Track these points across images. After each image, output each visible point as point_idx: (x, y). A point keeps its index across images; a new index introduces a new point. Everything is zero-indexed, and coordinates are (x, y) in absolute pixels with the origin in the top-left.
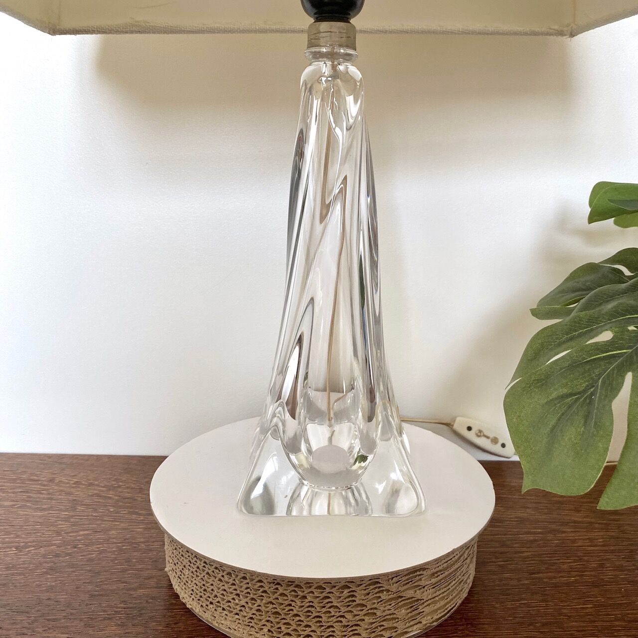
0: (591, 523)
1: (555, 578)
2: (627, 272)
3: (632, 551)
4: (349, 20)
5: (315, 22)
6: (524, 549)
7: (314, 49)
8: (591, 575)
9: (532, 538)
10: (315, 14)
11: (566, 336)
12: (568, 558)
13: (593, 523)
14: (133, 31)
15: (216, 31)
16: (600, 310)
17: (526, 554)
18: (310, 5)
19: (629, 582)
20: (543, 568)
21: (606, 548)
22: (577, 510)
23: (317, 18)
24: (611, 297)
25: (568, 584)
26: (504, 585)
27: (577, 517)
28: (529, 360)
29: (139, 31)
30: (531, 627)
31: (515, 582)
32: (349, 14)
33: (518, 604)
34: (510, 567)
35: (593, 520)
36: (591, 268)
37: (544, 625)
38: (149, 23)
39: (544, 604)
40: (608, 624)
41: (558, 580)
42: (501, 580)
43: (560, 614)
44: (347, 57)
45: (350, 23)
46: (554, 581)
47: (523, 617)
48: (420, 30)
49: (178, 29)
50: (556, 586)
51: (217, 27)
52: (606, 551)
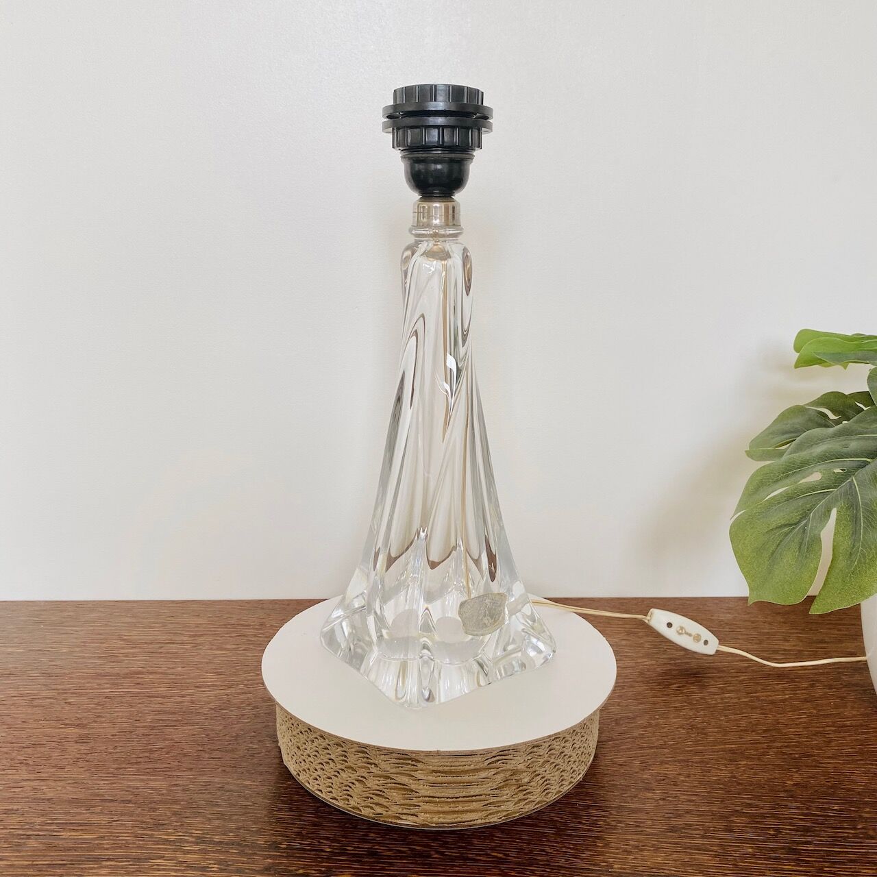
0: (799, 651)
1: (770, 696)
2: (832, 416)
3: (839, 673)
6: (739, 674)
8: (803, 693)
9: (747, 665)
11: (782, 475)
12: (781, 680)
13: (802, 651)
16: (811, 453)
17: (743, 678)
19: (838, 698)
20: (759, 688)
21: (816, 671)
22: (786, 640)
24: (821, 440)
25: (784, 701)
26: (726, 703)
27: (787, 646)
28: (750, 495)
30: (754, 733)
31: (735, 701)
33: (740, 717)
34: (728, 688)
35: (802, 649)
36: (798, 410)
37: (765, 731)
39: (763, 716)
40: (821, 729)
41: (774, 698)
42: (722, 699)
43: (778, 723)
46: (770, 698)
47: (746, 727)
50: (772, 702)
52: (816, 674)
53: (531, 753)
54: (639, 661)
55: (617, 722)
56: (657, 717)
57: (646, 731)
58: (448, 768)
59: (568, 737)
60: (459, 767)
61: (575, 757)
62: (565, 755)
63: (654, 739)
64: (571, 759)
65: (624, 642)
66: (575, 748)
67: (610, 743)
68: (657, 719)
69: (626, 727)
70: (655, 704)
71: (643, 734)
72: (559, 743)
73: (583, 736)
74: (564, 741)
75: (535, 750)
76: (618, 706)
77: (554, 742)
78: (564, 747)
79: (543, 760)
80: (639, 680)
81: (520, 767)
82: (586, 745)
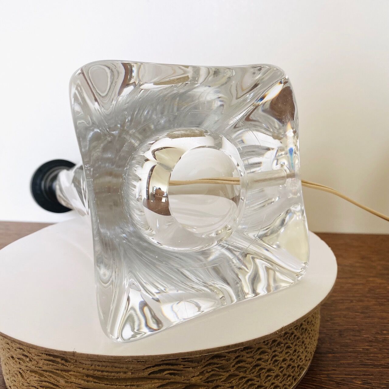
53: (210, 364)
54: (371, 279)
55: (341, 333)
56: (385, 332)
57: (371, 346)
58: (100, 373)
59: (265, 348)
60: (113, 374)
61: (277, 371)
62: (262, 369)
63: (379, 355)
64: (271, 373)
65: (358, 265)
66: (276, 361)
67: (330, 355)
68: (385, 334)
69: (350, 339)
70: (382, 319)
71: (367, 350)
72: (251, 355)
73: (289, 347)
74: (259, 352)
75: (215, 361)
76: (344, 317)
77: (244, 353)
78: (260, 359)
79: (228, 374)
80: (368, 295)
81: (193, 380)
82: (294, 358)
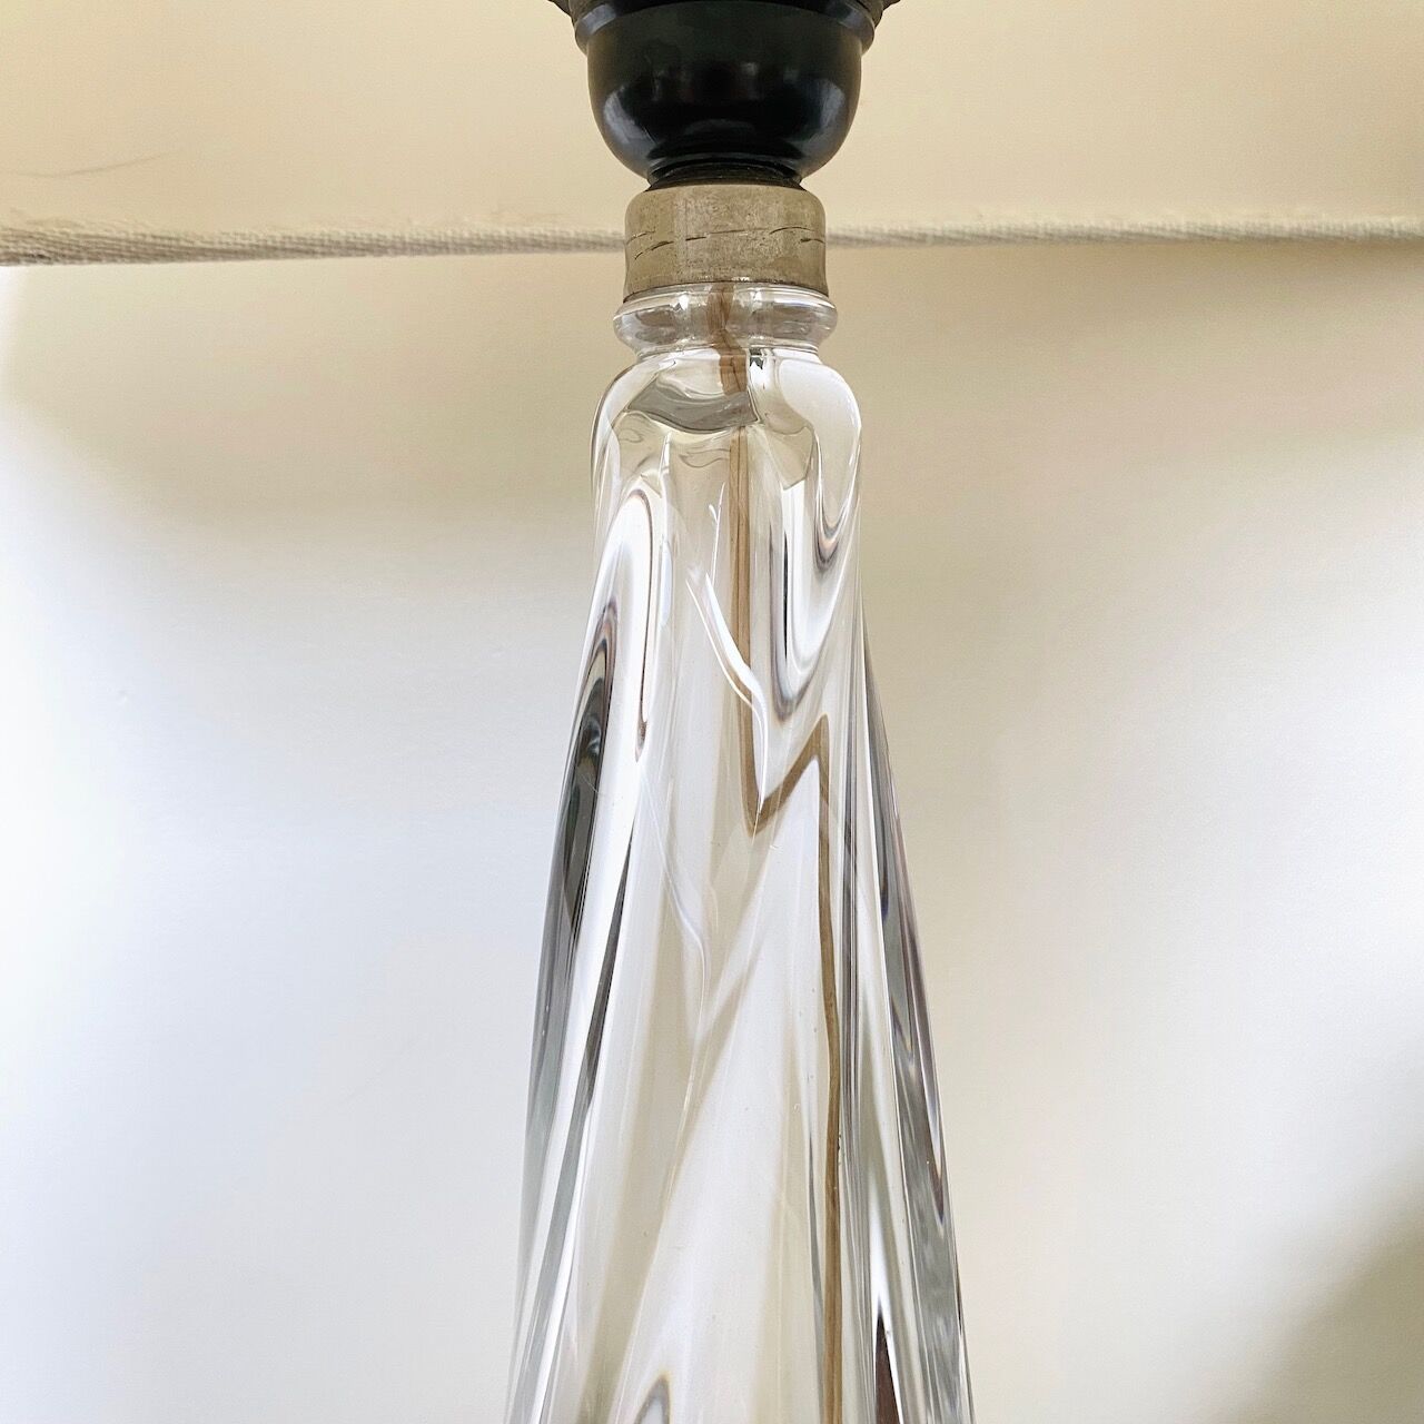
4: (795, 179)
5: (650, 189)
7: (652, 304)
10: (653, 155)
14: (17, 254)
15: (318, 249)
18: (632, 122)
23: (656, 173)
29: (41, 257)
32: (796, 154)
38: (76, 225)
44: (790, 325)
45: (802, 189)
48: (1041, 231)
49: (183, 243)
51: (322, 234)
